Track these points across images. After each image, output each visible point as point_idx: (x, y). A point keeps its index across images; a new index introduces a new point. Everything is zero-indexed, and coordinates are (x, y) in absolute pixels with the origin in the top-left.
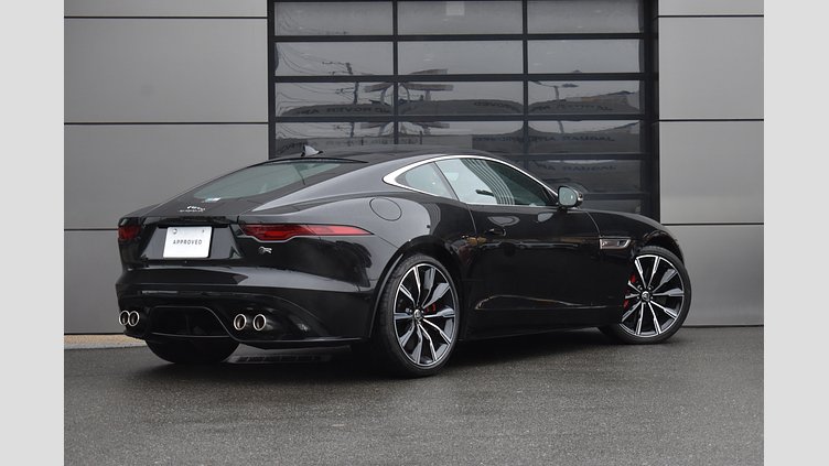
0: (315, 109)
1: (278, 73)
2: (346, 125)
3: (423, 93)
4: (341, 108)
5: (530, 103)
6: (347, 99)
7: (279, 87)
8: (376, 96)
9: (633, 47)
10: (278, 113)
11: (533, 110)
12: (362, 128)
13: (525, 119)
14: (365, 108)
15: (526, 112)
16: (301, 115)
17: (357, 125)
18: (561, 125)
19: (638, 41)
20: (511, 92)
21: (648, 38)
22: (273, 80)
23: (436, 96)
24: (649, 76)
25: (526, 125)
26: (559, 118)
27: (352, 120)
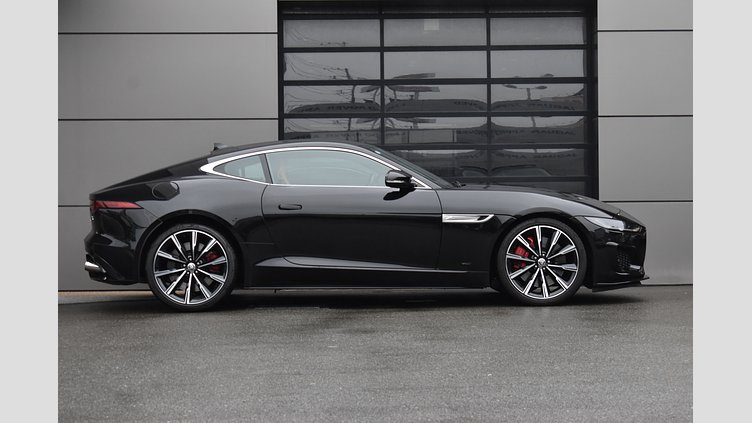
0: (317, 107)
1: (287, 77)
2: (345, 120)
3: (413, 93)
4: (340, 106)
5: (492, 102)
6: (345, 99)
7: (287, 89)
8: (369, 96)
9: (578, 56)
10: (286, 110)
11: (494, 109)
12: (357, 122)
13: (489, 116)
14: (360, 106)
15: (490, 109)
16: (305, 112)
17: (354, 120)
18: (533, 121)
19: (582, 51)
20: (477, 93)
21: (590, 48)
22: (282, 83)
23: (424, 96)
24: (590, 79)
25: (489, 120)
26: (532, 114)
27: (350, 116)
